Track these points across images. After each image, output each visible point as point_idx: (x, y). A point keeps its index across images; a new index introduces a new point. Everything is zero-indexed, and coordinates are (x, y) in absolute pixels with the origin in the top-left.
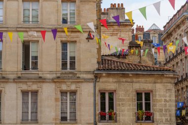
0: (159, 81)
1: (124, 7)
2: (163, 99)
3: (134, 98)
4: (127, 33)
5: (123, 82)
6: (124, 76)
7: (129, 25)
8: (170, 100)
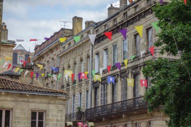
0: (53, 102)
1: (7, 28)
2: (55, 118)
3: (29, 116)
4: (9, 53)
5: (20, 101)
6: (22, 95)
7: (11, 46)
8: (61, 120)
